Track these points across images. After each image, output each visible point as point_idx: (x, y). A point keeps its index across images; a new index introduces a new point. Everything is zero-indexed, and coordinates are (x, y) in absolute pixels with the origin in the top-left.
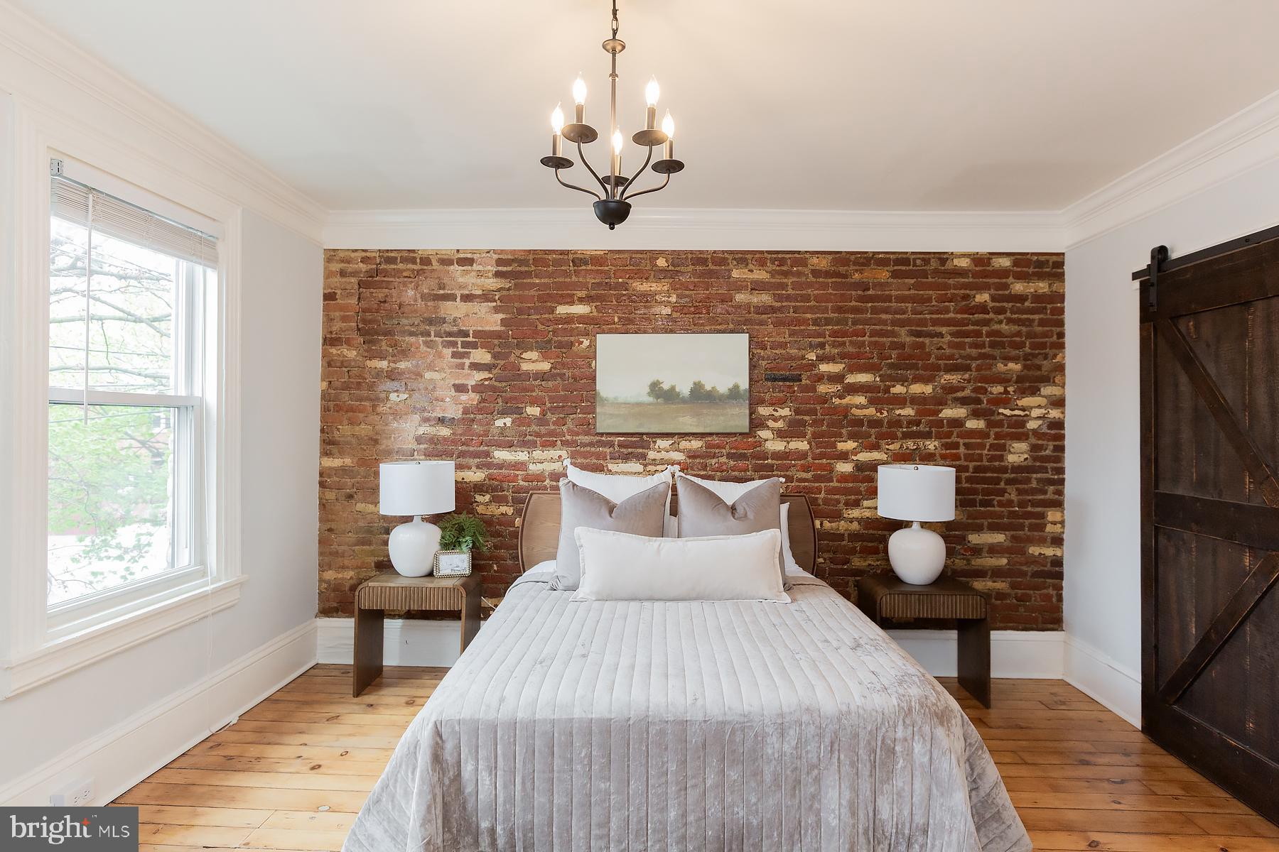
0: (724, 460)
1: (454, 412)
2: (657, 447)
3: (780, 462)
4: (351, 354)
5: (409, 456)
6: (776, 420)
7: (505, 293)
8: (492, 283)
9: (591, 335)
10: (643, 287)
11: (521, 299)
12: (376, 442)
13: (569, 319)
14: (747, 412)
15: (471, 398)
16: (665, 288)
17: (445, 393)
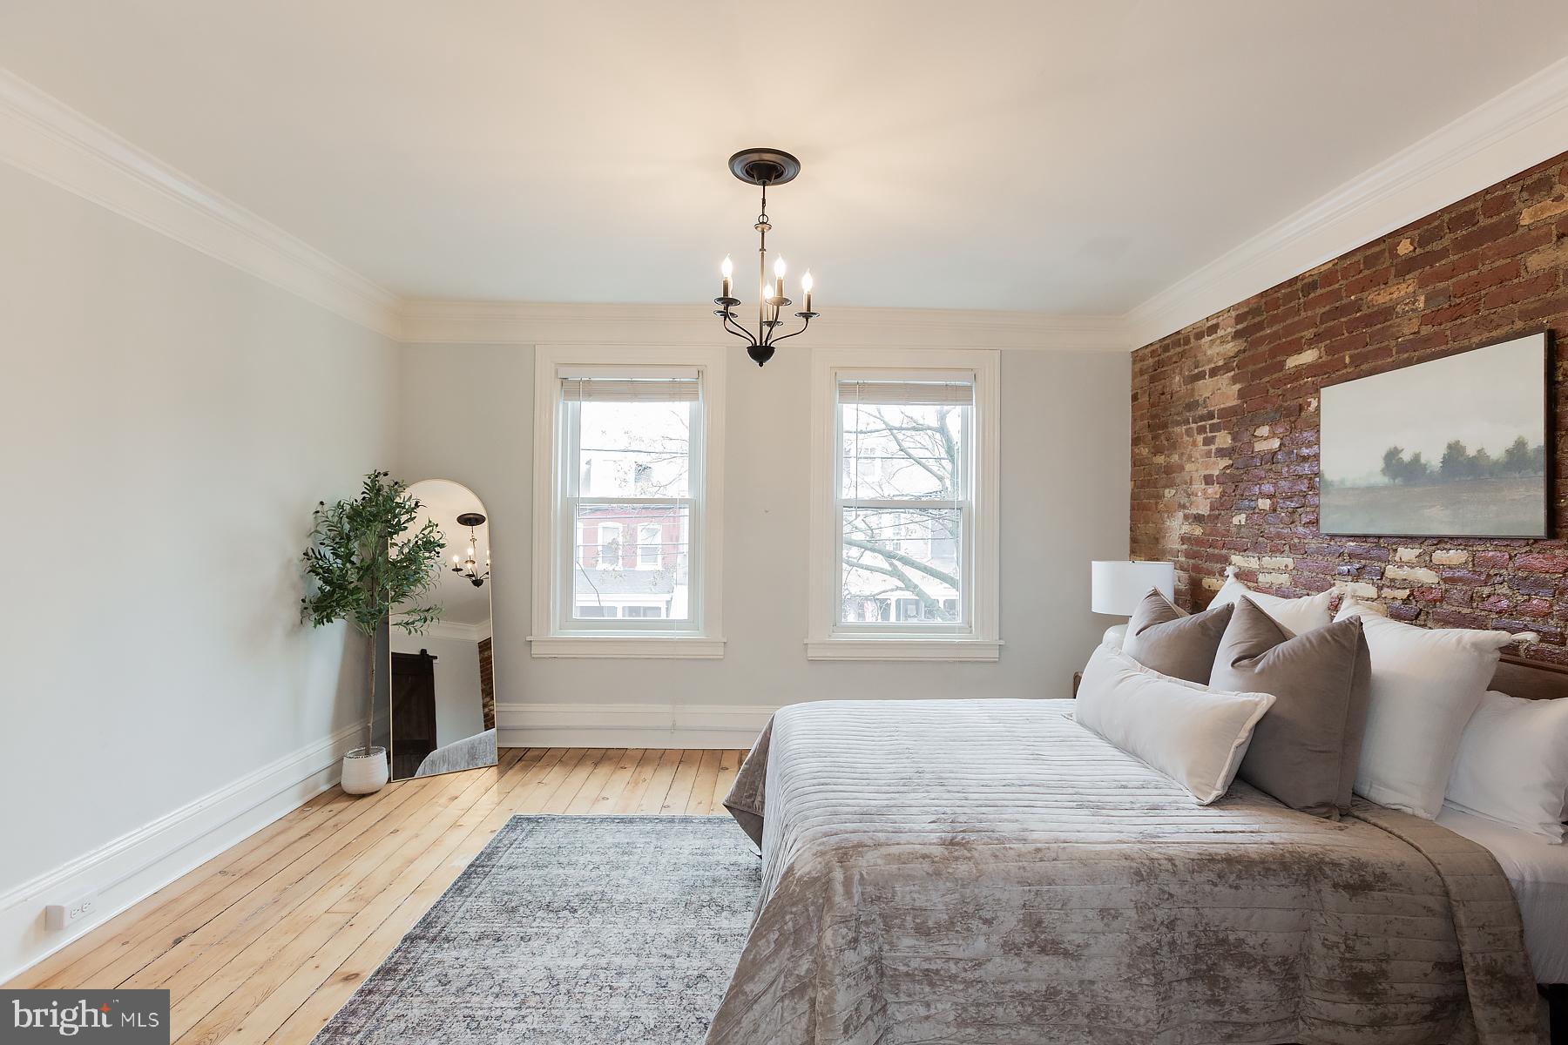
0: (1503, 589)
1: (1204, 510)
2: (1397, 559)
4: (1145, 452)
5: (1176, 555)
7: (1242, 356)
8: (1231, 348)
9: (1316, 390)
10: (1380, 298)
11: (1254, 360)
12: (1157, 540)
13: (1300, 372)
14: (1542, 494)
15: (1214, 490)
16: (1411, 289)
17: (1198, 486)
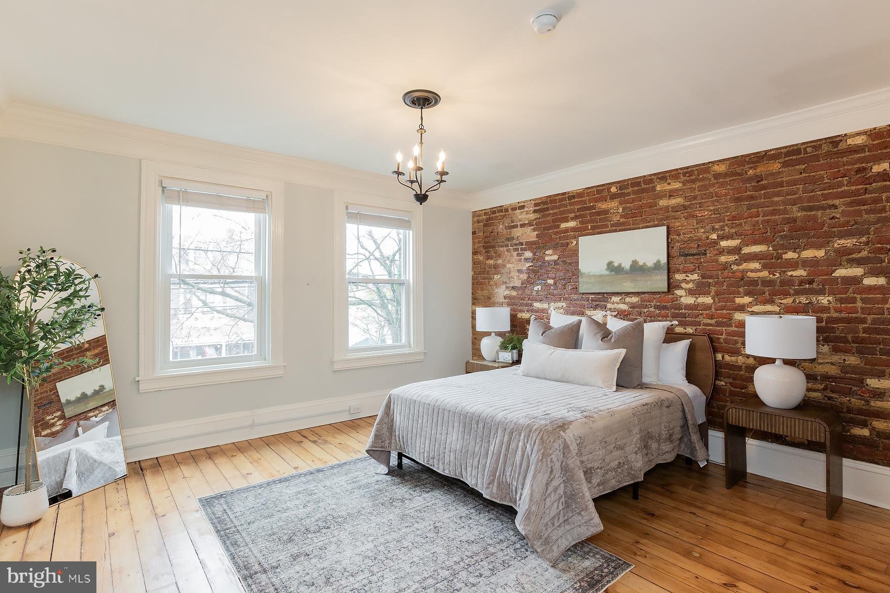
0: (652, 309)
1: (518, 284)
2: (612, 301)
3: (691, 312)
4: (481, 258)
5: (501, 305)
6: (687, 282)
7: (538, 220)
8: (532, 216)
9: (576, 238)
10: (603, 206)
11: (544, 223)
12: (490, 298)
13: (566, 230)
14: (666, 278)
15: (524, 276)
16: (616, 205)
17: (514, 274)
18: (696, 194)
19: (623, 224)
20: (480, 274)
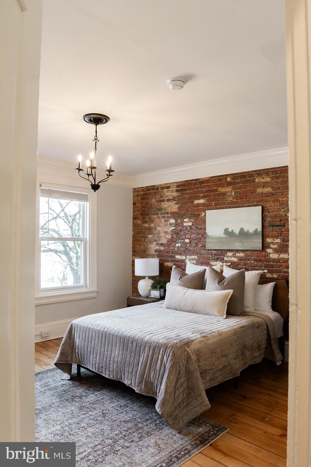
0: (252, 262)
1: (164, 241)
2: (227, 255)
3: (276, 263)
4: (139, 222)
5: (153, 256)
6: (274, 244)
7: (179, 197)
8: (175, 194)
9: (204, 211)
10: (222, 190)
11: (183, 199)
12: (145, 251)
13: (199, 205)
14: (261, 241)
15: (169, 237)
16: (230, 190)
17: (162, 234)
18: (279, 186)
19: (235, 203)
20: (138, 234)
